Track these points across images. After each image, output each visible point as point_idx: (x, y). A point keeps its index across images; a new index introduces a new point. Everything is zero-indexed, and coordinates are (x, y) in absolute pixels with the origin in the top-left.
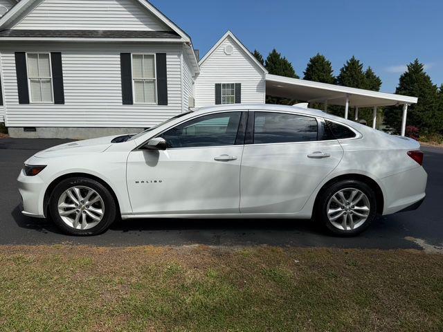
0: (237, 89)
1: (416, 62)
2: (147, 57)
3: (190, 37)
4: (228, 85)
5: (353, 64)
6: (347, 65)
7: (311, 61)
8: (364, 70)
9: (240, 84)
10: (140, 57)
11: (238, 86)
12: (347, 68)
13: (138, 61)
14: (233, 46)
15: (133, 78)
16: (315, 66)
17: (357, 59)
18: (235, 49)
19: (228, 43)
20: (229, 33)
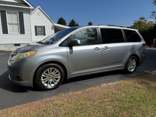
0: (43, 28)
1: (90, 22)
2: (14, 13)
3: (34, 7)
4: (40, 26)
5: (73, 22)
6: (71, 22)
7: (59, 19)
8: (76, 24)
9: (44, 26)
10: (11, 13)
11: (44, 27)
12: (71, 23)
13: (10, 15)
14: (41, 12)
15: (7, 22)
16: (61, 21)
17: (74, 20)
18: (41, 13)
19: (39, 11)
20: (39, 7)
